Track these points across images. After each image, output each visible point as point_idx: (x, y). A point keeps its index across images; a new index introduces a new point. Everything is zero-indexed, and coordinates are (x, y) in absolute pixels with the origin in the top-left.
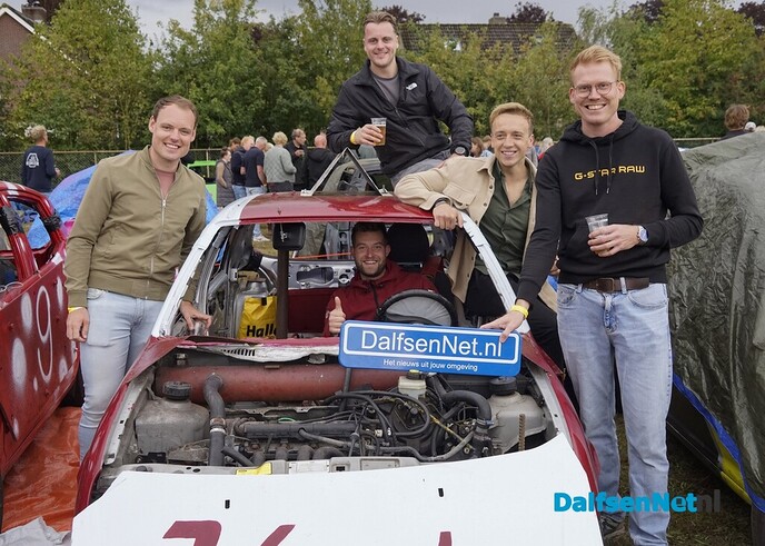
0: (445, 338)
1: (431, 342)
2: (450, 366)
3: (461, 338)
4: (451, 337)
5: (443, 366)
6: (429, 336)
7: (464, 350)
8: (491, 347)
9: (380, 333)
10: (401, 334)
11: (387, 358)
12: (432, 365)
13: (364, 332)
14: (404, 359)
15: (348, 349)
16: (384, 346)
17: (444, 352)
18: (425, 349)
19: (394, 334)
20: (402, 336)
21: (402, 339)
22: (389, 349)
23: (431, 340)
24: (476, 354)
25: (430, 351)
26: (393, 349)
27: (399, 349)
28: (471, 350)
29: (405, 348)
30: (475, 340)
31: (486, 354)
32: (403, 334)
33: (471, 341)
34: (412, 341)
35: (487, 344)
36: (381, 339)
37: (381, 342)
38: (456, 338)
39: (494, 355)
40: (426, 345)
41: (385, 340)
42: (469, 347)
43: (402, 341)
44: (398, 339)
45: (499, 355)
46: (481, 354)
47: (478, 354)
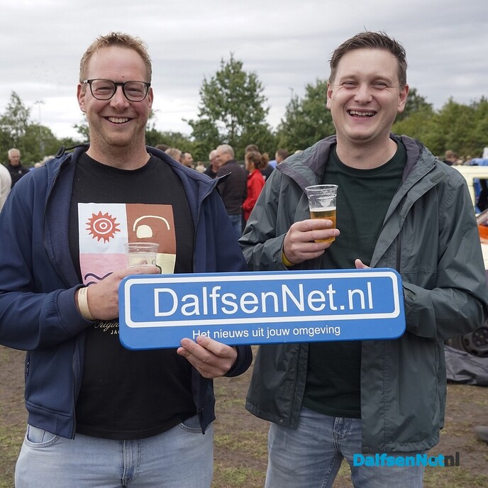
0: (285, 288)
1: (264, 296)
2: (298, 332)
3: (310, 285)
4: (293, 285)
5: (286, 332)
6: (258, 288)
7: (317, 305)
8: (356, 296)
9: (181, 289)
10: (215, 289)
11: (197, 328)
12: (269, 333)
13: (157, 291)
14: (225, 328)
15: (134, 319)
16: (189, 310)
17: (285, 309)
18: (256, 308)
19: (205, 289)
20: (217, 292)
21: (218, 295)
22: (198, 313)
23: (263, 294)
24: (335, 308)
25: (264, 310)
26: (206, 312)
27: (215, 312)
28: (327, 302)
29: (224, 309)
30: (330, 287)
31: (351, 307)
32: (219, 288)
33: (324, 290)
34: (234, 297)
35: (350, 291)
36: (184, 299)
37: (184, 303)
38: (301, 286)
39: (363, 307)
40: (256, 301)
41: (192, 300)
42: (323, 299)
43: (219, 300)
44: (211, 296)
45: (371, 307)
46: (342, 308)
47: (339, 308)
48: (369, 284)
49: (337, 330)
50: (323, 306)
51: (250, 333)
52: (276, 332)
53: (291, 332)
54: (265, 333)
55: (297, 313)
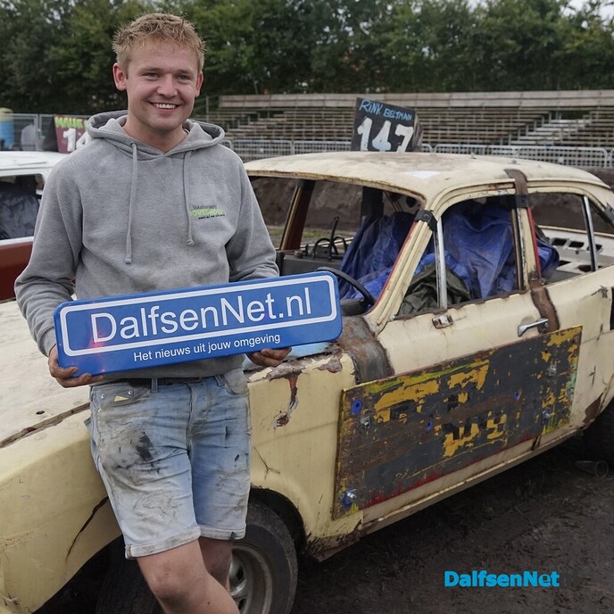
0: (224, 301)
1: (203, 312)
2: (239, 343)
3: (249, 297)
4: (231, 298)
5: (228, 345)
7: (256, 315)
8: (295, 303)
9: (119, 313)
11: (138, 350)
12: (211, 348)
13: (94, 317)
14: (166, 347)
15: (72, 348)
16: (128, 333)
17: (225, 323)
18: (196, 324)
19: (143, 310)
20: (156, 312)
21: (157, 315)
22: (138, 335)
23: (202, 309)
24: (275, 317)
25: (204, 326)
26: (145, 334)
27: (155, 333)
28: (266, 311)
29: (163, 329)
30: (269, 296)
31: (290, 315)
32: (157, 307)
33: (263, 299)
34: (174, 316)
35: (288, 298)
36: (122, 323)
37: (123, 326)
38: (240, 298)
39: (301, 313)
40: (196, 318)
41: (131, 323)
42: (262, 309)
43: (158, 319)
44: (149, 316)
45: (309, 312)
46: (281, 315)
47: (278, 316)
48: (307, 289)
49: (277, 338)
50: (263, 315)
51: (192, 350)
52: (217, 346)
53: (232, 344)
54: (207, 348)
55: (238, 325)
